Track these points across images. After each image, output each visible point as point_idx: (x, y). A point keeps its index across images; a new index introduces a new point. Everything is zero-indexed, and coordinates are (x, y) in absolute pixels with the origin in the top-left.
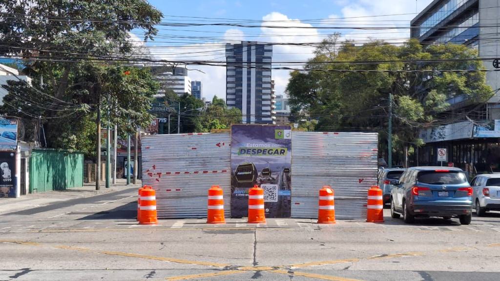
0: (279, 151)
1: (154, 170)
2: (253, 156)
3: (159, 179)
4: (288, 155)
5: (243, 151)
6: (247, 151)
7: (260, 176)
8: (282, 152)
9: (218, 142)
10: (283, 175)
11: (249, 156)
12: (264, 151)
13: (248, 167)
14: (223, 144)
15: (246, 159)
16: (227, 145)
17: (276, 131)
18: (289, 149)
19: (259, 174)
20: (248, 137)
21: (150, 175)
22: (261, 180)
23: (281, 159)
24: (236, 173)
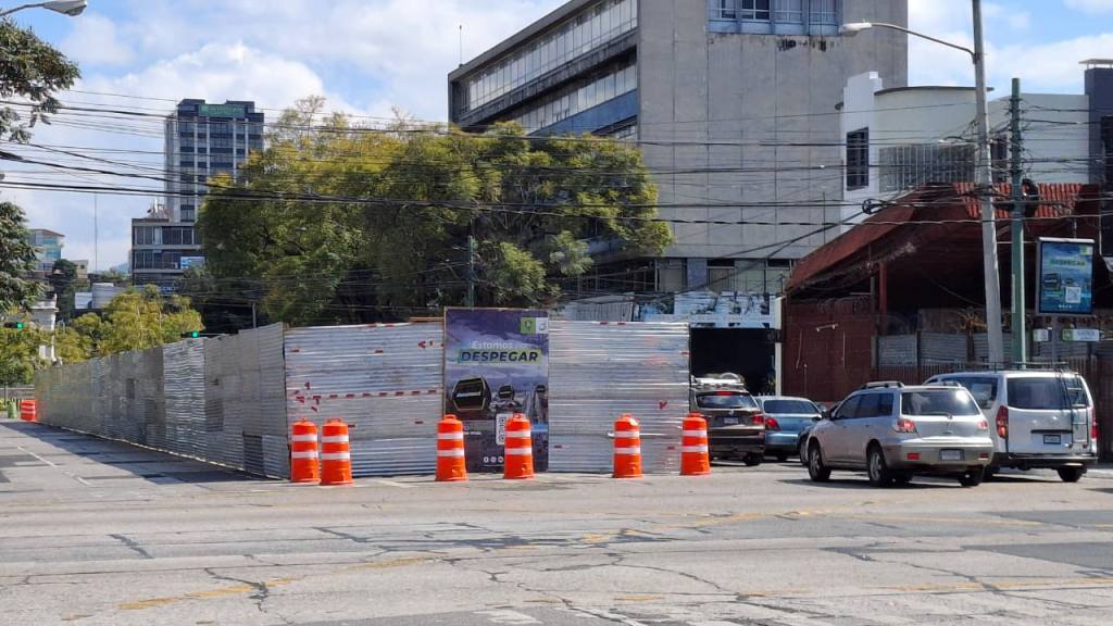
0: (528, 356)
1: (308, 392)
2: (484, 364)
3: (317, 407)
4: (543, 360)
5: (466, 355)
6: (474, 355)
7: (495, 399)
8: (533, 357)
9: (422, 340)
10: (534, 399)
11: (476, 364)
12: (502, 356)
13: (476, 384)
14: (431, 343)
15: (473, 369)
16: (438, 346)
17: (523, 320)
18: (545, 351)
19: (493, 395)
20: (475, 330)
21: (301, 399)
22: (497, 407)
23: (532, 369)
24: (455, 395)
